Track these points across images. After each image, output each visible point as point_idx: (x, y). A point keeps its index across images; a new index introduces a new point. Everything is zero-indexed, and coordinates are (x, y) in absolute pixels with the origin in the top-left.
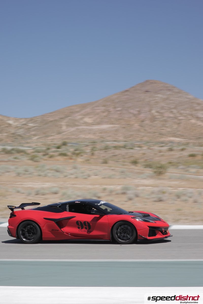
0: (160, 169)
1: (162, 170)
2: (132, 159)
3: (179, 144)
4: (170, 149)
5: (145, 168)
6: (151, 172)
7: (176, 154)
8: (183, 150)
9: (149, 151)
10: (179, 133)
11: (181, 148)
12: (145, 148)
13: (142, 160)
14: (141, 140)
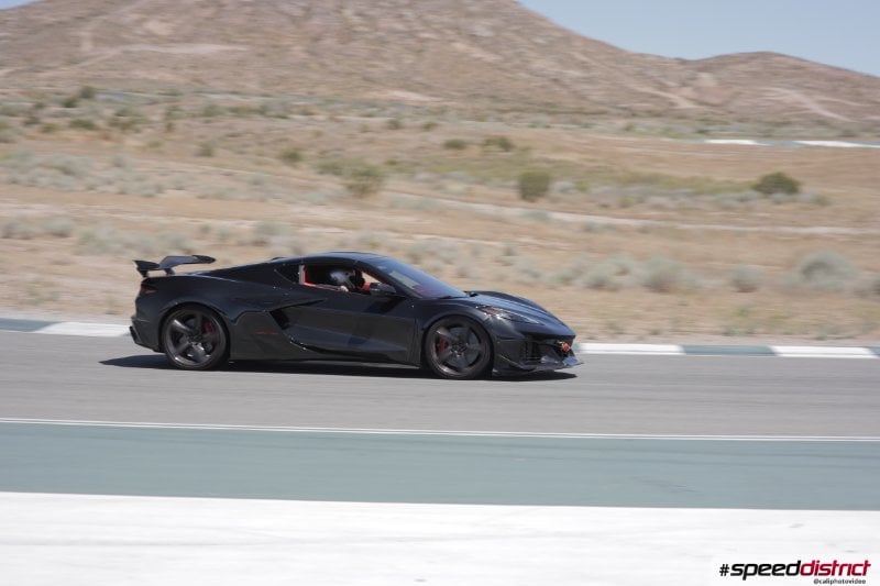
0: (365, 178)
1: (370, 182)
2: (285, 147)
3: (418, 109)
4: (392, 122)
5: (321, 173)
6: (339, 188)
7: (410, 139)
8: (428, 127)
9: (335, 126)
10: (419, 79)
11: (423, 121)
12: (320, 117)
13: (313, 153)
14: (310, 93)
